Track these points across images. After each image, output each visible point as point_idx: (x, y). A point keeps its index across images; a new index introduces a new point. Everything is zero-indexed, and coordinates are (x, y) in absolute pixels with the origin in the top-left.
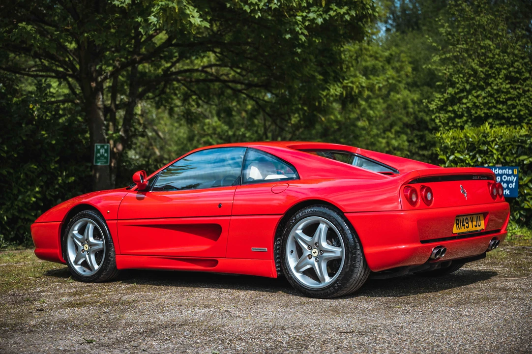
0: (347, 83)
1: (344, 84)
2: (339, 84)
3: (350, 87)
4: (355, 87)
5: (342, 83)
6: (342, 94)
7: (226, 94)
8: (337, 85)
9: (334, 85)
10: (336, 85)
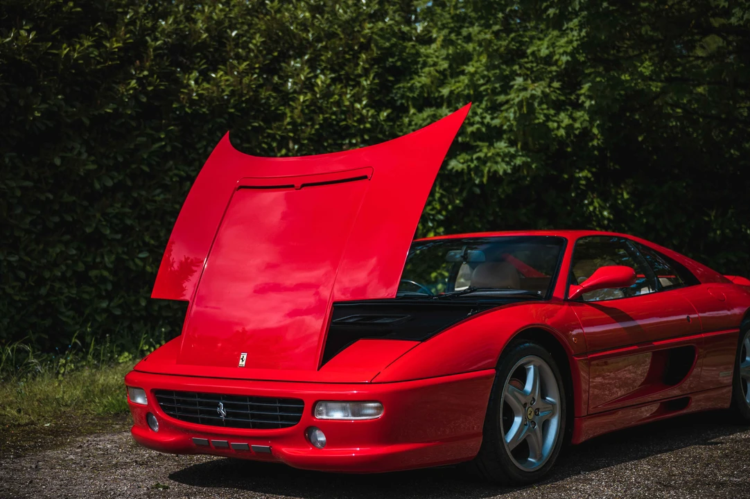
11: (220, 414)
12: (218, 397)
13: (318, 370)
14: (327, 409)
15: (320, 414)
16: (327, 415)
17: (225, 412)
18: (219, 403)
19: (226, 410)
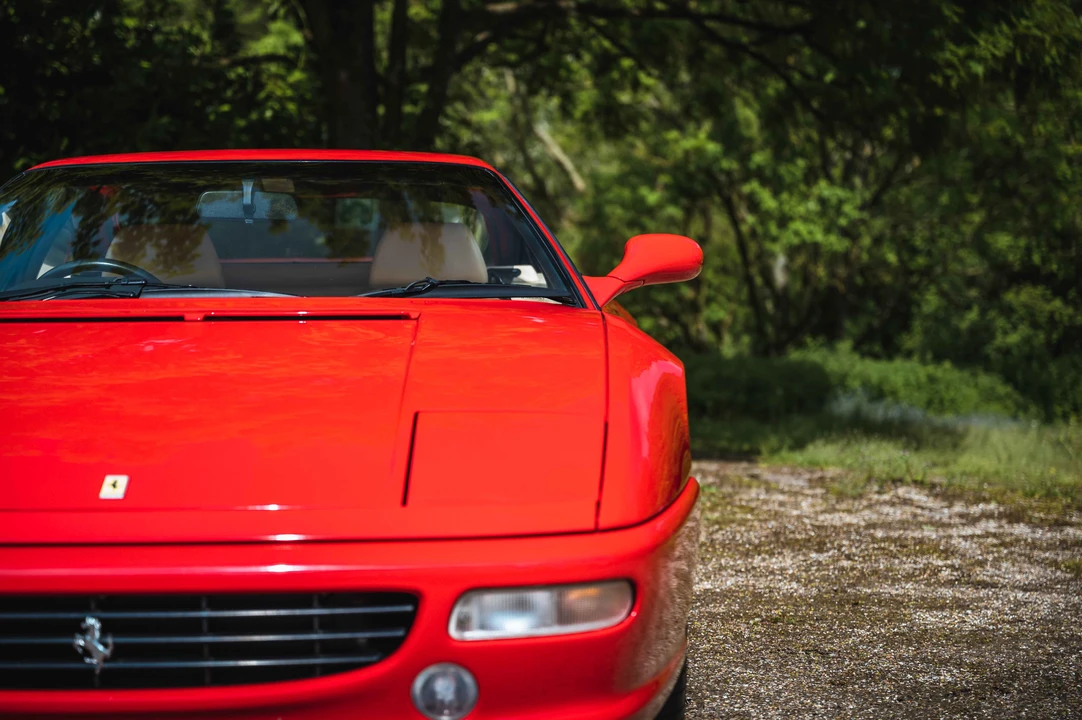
0: (1028, 28)
1: (1021, 30)
2: (1005, 28)
3: (1035, 38)
4: (1048, 38)
5: (1012, 26)
6: (1010, 56)
7: (708, 56)
8: (1001, 32)
9: (991, 33)
10: (998, 34)
11: (87, 652)
12: (82, 600)
13: (404, 502)
14: (482, 610)
15: (463, 625)
16: (483, 627)
17: (106, 645)
18: (84, 620)
19: (110, 640)
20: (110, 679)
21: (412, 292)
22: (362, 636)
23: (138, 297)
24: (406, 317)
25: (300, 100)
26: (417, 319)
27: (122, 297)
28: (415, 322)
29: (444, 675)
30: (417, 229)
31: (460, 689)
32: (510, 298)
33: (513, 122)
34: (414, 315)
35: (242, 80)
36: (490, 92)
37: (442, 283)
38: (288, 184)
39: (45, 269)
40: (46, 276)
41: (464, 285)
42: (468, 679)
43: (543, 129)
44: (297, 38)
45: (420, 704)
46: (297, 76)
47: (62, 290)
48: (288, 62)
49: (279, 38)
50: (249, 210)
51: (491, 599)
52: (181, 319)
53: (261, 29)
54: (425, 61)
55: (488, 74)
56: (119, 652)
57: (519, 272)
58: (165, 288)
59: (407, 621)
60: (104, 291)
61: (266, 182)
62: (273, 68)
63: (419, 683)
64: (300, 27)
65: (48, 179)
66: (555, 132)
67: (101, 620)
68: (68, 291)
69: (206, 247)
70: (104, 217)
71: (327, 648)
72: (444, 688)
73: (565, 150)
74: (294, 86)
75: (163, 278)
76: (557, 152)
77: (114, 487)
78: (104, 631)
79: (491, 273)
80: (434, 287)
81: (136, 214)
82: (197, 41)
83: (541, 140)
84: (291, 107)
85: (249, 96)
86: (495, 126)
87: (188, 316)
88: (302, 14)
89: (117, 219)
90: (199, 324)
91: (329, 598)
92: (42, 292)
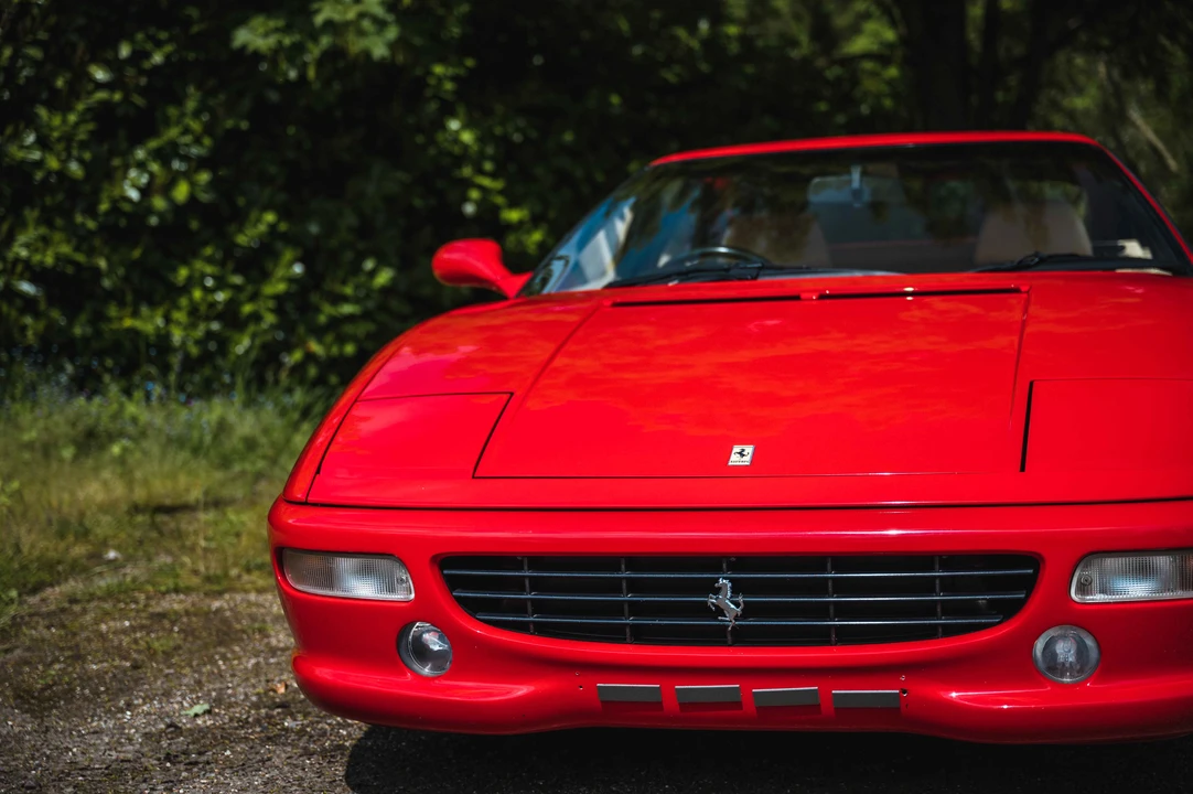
11: (720, 611)
13: (1023, 469)
14: (1102, 574)
15: (1084, 588)
16: (1103, 591)
17: (737, 604)
18: (717, 580)
19: (740, 599)
20: (742, 637)
21: (1021, 267)
22: (982, 598)
23: (755, 278)
24: (1016, 291)
25: (895, 95)
26: (1027, 292)
27: (740, 279)
28: (1025, 296)
29: (1064, 637)
30: (1020, 209)
31: (1081, 650)
32: (1114, 269)
33: (1105, 108)
34: (1024, 289)
35: (839, 80)
36: (1082, 79)
37: (1051, 257)
38: (891, 169)
39: (664, 260)
40: (667, 265)
41: (1073, 258)
42: (1090, 642)
43: (1135, 115)
44: (890, 35)
45: (1041, 664)
46: (893, 72)
47: (684, 275)
48: (882, 57)
49: (872, 36)
50: (857, 194)
51: (1111, 563)
52: (797, 298)
53: (855, 29)
54: (1019, 50)
55: (1079, 61)
56: (750, 610)
57: (1123, 248)
58: (781, 270)
59: (1028, 584)
60: (723, 275)
61: (871, 167)
62: (868, 65)
63: (1039, 645)
64: (893, 24)
65: (665, 174)
66: (1146, 116)
67: (731, 580)
68: (690, 275)
69: (815, 233)
70: (719, 212)
71: (950, 609)
72: (1065, 650)
73: (1157, 132)
74: (890, 82)
75: (777, 263)
76: (1151, 135)
77: (741, 456)
78: (735, 591)
79: (1095, 249)
80: (1043, 260)
81: (747, 207)
82: (794, 43)
83: (1133, 124)
84: (888, 103)
85: (845, 95)
86: (1086, 112)
87: (804, 296)
88: (896, 12)
89: (729, 213)
90: (814, 303)
91: (951, 560)
92: (665, 276)
